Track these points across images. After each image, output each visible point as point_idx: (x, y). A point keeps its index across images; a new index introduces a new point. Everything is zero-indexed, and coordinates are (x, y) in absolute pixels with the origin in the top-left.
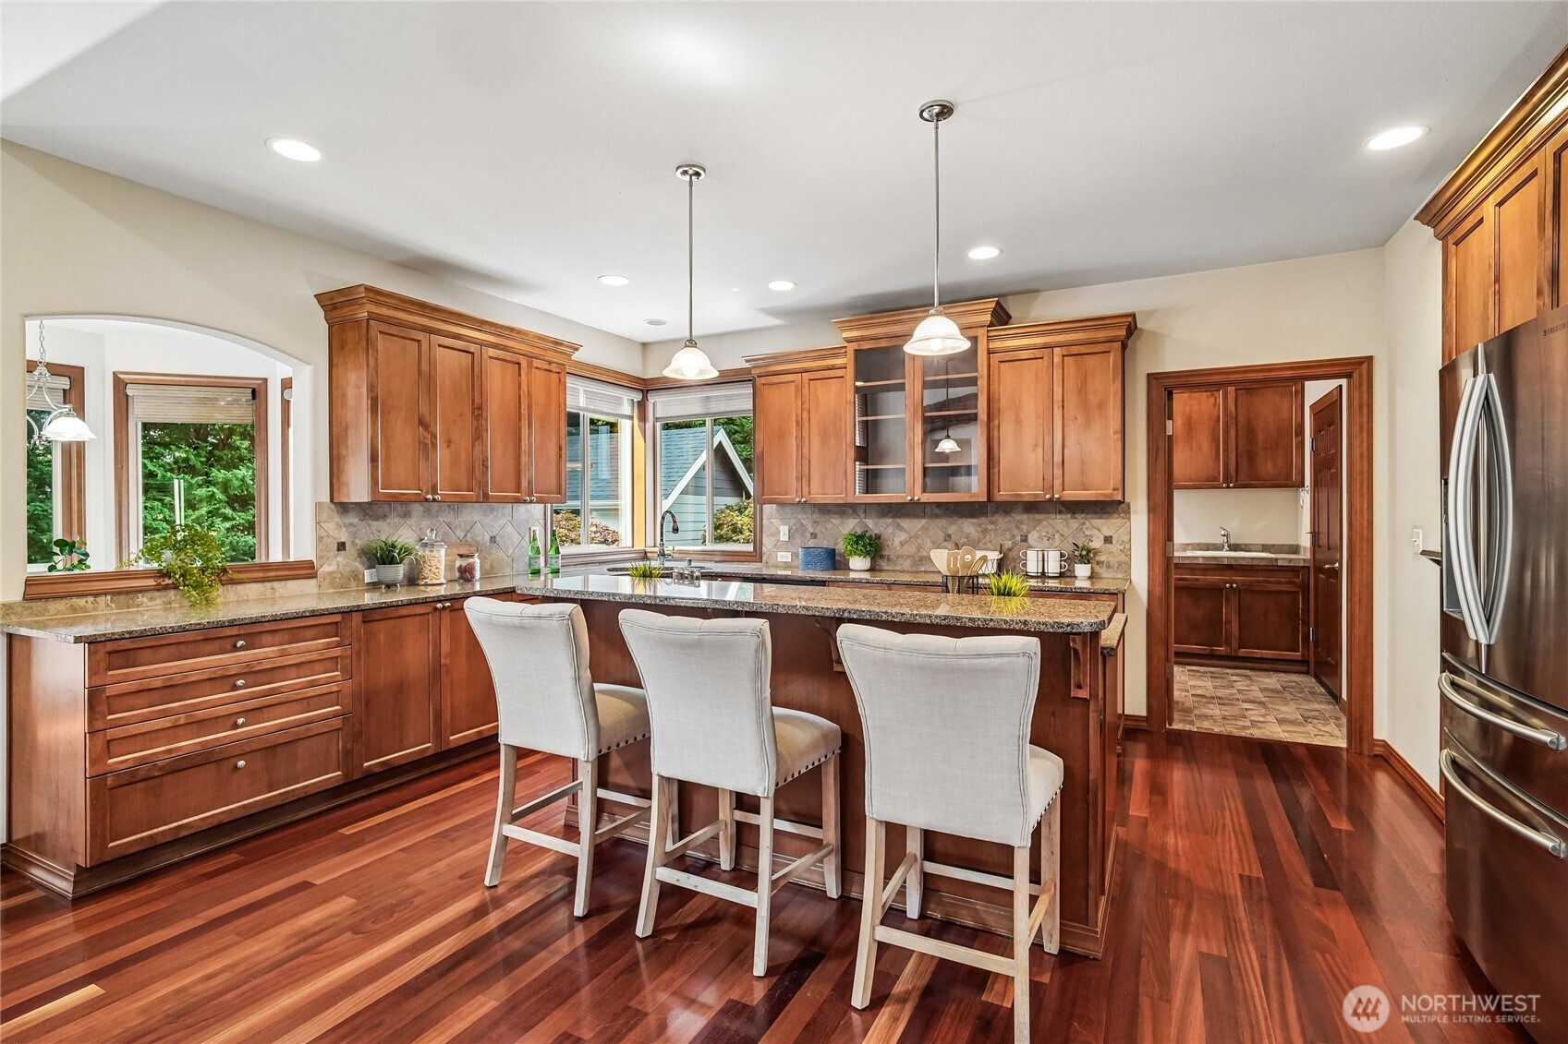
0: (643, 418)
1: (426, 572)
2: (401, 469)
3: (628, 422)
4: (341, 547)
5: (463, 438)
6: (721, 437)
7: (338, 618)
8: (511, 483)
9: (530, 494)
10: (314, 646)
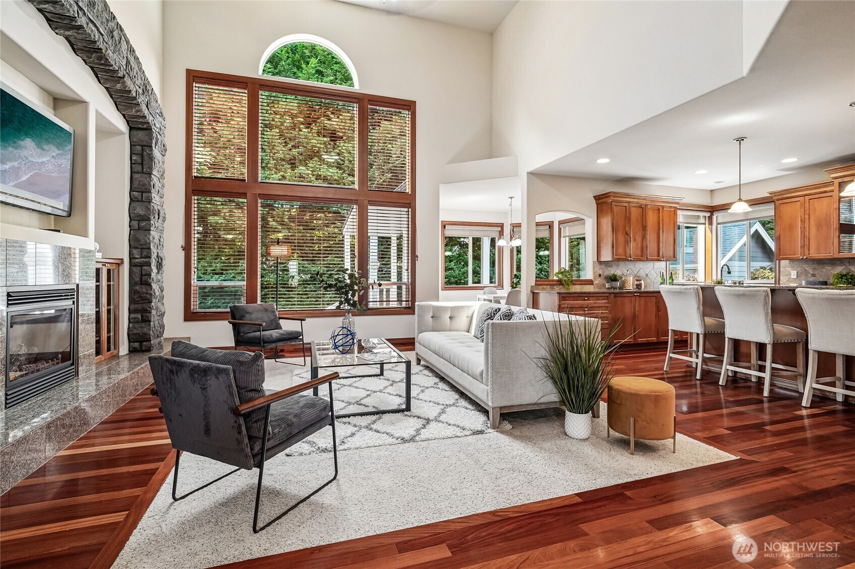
0: (711, 223)
1: (626, 285)
2: (621, 250)
3: (703, 226)
4: (600, 275)
5: (639, 239)
6: (758, 227)
7: (608, 295)
8: (656, 254)
9: (663, 258)
10: (602, 302)
